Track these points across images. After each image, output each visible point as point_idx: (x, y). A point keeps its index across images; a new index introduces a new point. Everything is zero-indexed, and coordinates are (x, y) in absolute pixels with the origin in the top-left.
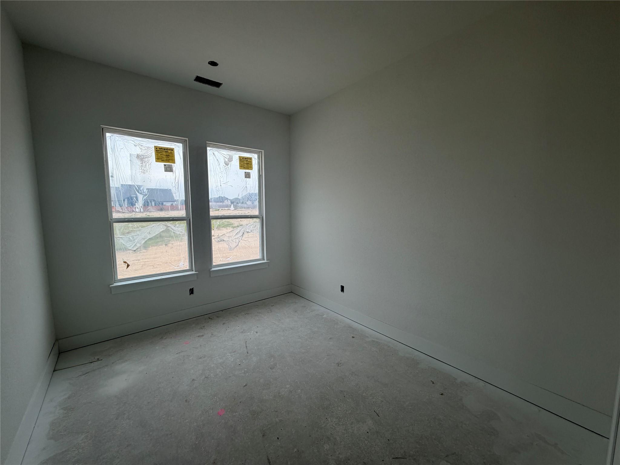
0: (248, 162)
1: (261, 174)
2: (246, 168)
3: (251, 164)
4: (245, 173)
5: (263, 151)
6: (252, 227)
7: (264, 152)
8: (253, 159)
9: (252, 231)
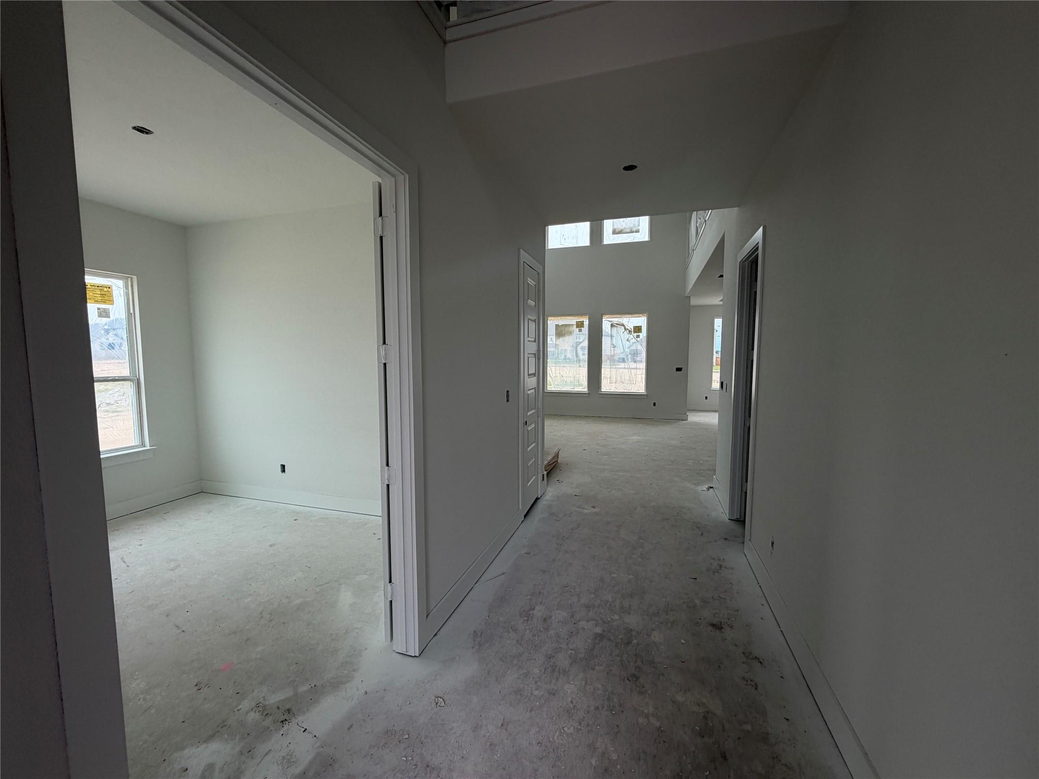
0: (103, 293)
1: (132, 312)
2: (100, 302)
3: (111, 295)
4: (99, 309)
5: (135, 278)
6: (116, 395)
7: (137, 279)
8: (114, 288)
9: (118, 402)
